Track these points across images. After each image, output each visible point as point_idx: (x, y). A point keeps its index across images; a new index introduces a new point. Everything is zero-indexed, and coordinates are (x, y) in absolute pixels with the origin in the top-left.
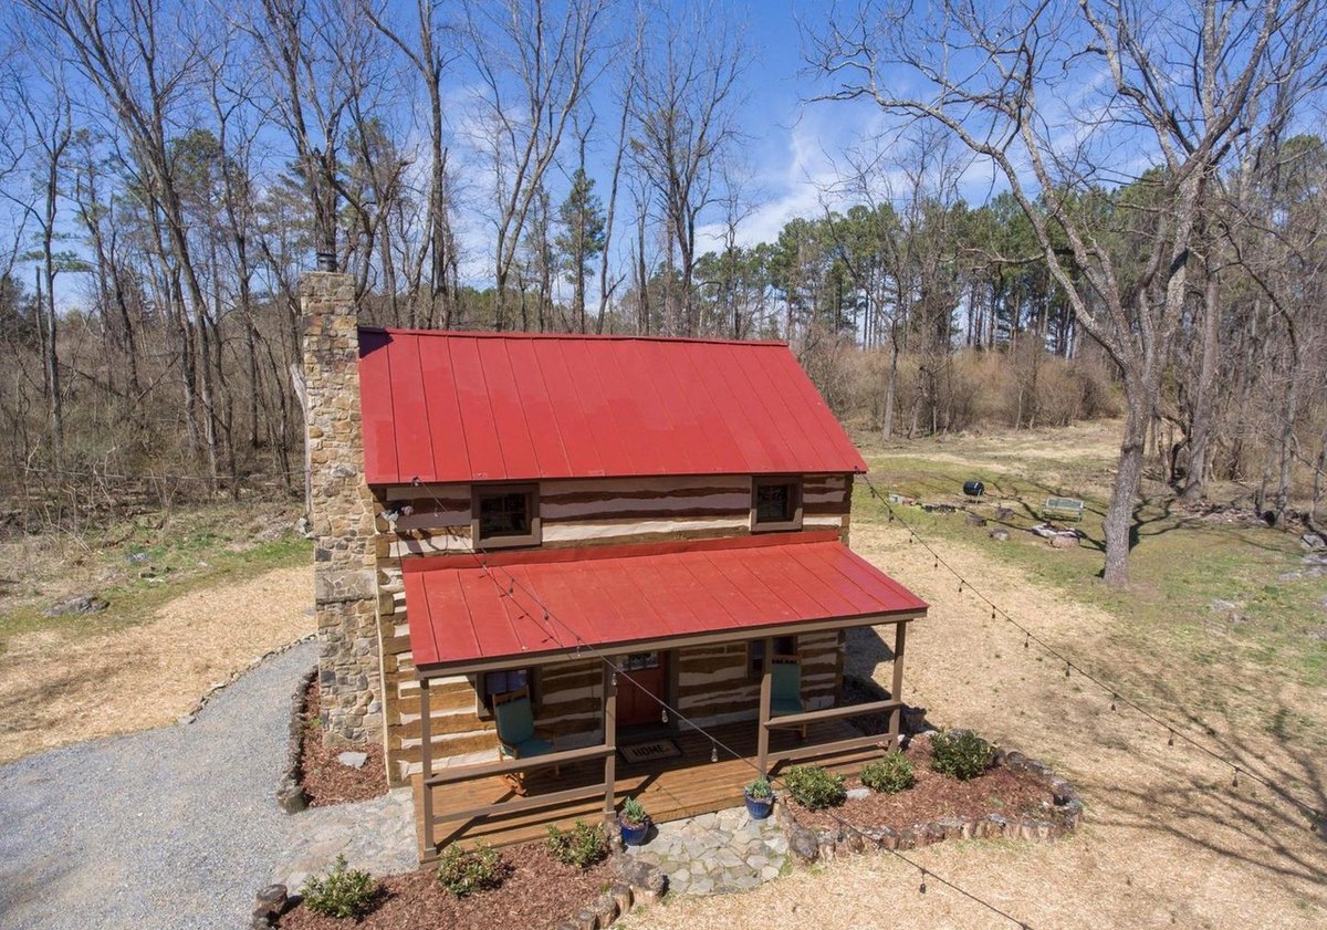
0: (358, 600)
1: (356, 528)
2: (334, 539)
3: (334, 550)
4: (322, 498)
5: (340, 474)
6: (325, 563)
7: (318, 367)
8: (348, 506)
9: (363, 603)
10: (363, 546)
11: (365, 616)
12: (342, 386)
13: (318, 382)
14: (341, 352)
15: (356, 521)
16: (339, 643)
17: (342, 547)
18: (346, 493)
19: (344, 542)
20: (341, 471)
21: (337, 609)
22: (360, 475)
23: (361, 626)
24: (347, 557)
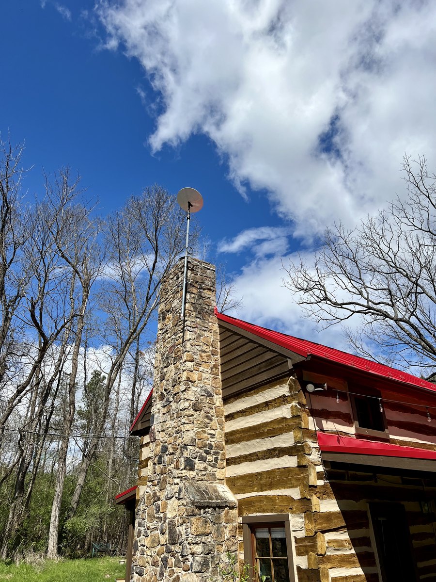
0: (223, 508)
1: (213, 441)
2: (197, 450)
3: (196, 461)
4: (191, 412)
5: (204, 393)
6: (191, 472)
7: (194, 313)
8: (208, 421)
9: (228, 513)
10: (216, 459)
11: (229, 526)
12: (207, 329)
13: (194, 323)
14: (207, 307)
15: (213, 436)
16: (209, 556)
17: (203, 459)
18: (207, 409)
19: (204, 454)
20: (205, 391)
21: (209, 514)
22: (216, 397)
23: (226, 538)
24: (205, 469)
